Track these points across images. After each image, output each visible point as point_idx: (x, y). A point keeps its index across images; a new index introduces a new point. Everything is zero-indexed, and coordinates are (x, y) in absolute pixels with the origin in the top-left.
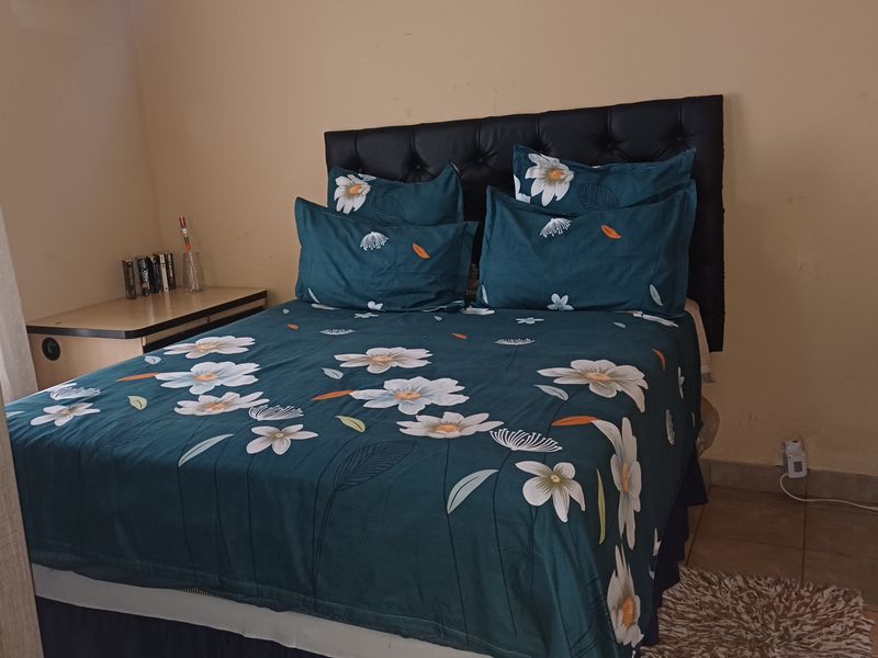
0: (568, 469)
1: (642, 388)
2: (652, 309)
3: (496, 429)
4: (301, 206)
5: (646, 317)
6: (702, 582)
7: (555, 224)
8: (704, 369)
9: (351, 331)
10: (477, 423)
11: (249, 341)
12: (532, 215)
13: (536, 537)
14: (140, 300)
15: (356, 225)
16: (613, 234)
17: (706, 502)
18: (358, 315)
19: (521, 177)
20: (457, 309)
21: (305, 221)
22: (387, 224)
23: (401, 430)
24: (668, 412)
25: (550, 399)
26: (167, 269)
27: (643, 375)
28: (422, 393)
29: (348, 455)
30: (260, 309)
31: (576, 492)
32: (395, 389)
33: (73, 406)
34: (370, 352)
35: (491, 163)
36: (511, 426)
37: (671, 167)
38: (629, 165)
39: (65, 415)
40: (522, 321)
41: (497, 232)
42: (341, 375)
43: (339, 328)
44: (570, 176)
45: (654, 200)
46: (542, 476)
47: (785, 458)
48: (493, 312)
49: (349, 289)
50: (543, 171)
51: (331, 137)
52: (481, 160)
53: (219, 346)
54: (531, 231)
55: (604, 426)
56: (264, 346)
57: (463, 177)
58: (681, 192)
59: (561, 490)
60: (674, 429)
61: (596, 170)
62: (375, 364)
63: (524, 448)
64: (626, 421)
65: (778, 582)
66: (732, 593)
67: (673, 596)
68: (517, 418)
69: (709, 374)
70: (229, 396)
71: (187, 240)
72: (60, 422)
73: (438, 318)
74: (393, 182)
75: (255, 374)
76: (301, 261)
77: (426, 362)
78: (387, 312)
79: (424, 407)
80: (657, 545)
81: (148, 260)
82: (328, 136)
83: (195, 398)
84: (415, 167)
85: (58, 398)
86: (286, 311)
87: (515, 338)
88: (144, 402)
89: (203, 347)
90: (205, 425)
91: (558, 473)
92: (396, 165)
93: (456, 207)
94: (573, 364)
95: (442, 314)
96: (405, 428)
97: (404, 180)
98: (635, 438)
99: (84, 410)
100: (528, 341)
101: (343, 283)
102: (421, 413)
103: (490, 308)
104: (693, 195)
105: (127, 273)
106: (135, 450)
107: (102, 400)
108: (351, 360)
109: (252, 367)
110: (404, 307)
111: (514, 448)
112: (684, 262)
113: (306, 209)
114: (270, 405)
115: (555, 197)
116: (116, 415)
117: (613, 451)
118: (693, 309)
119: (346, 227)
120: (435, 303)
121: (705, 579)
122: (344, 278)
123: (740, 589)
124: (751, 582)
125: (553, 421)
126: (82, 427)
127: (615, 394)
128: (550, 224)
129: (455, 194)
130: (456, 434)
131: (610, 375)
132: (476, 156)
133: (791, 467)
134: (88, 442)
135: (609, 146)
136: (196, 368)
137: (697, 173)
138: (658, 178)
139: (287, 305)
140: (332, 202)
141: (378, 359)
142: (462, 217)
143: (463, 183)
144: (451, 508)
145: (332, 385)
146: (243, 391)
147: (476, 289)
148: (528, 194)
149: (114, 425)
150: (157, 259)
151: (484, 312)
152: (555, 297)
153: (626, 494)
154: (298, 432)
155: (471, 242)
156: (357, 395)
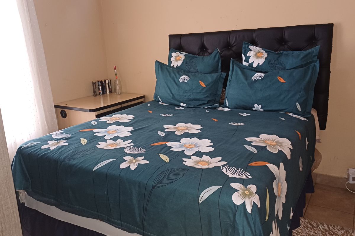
0: (253, 188)
1: (290, 149)
2: (297, 112)
3: (223, 166)
4: (157, 64)
5: (294, 116)
6: (309, 226)
7: (258, 75)
8: (317, 137)
9: (172, 115)
10: (216, 162)
11: (132, 117)
12: (249, 71)
13: (237, 219)
14: (98, 97)
15: (178, 72)
16: (282, 80)
17: (314, 192)
18: (176, 108)
19: (245, 55)
20: (215, 108)
21: (158, 70)
22: (190, 72)
23: (184, 163)
24: (300, 157)
25: (249, 153)
26: (109, 85)
27: (291, 143)
28: (195, 146)
29: (160, 173)
30: (142, 102)
31: (256, 199)
32: (185, 143)
33: (59, 141)
34: (178, 125)
35: (234, 49)
36: (230, 165)
37: (309, 53)
38: (291, 52)
39: (55, 145)
40: (241, 114)
41: (234, 77)
42: (164, 134)
43: (168, 113)
44: (266, 55)
45: (301, 66)
46: (241, 191)
47: (348, 175)
48: (230, 110)
49: (173, 97)
50: (255, 53)
51: (171, 37)
52: (229, 48)
53: (120, 118)
54: (247, 77)
55: (272, 167)
56: (137, 119)
57: (222, 54)
58: (313, 64)
59: (249, 198)
60: (303, 164)
61: (277, 53)
62: (179, 130)
63: (234, 176)
64: (282, 164)
65: (342, 229)
66: (322, 232)
67: (297, 231)
68: (233, 161)
69: (319, 139)
70: (119, 141)
71: (116, 75)
72: (52, 148)
73: (207, 111)
74: (194, 55)
75: (131, 132)
76: (156, 85)
77: (199, 131)
78: (188, 107)
79: (195, 152)
80: (292, 214)
81: (101, 82)
82: (170, 36)
83: (105, 141)
84: (203, 50)
85: (54, 138)
86: (149, 105)
87: (237, 122)
88: (86, 141)
89: (114, 119)
90: (107, 153)
91: (249, 190)
92: (195, 48)
93: (218, 66)
94: (261, 136)
95: (209, 109)
96: (185, 162)
97: (198, 55)
98: (285, 171)
99: (63, 143)
100: (243, 124)
101: (171, 95)
102: (193, 155)
103: (229, 108)
104: (318, 65)
105: (93, 87)
106: (77, 163)
107: (70, 140)
108: (169, 128)
109: (130, 129)
110: (194, 106)
111: (230, 176)
112: (312, 93)
113: (158, 65)
114: (134, 146)
115: (259, 64)
116: (73, 147)
117: (275, 178)
118: (314, 113)
119: (174, 73)
120: (207, 105)
121: (310, 224)
122: (172, 93)
123: (326, 230)
124: (331, 228)
125: (248, 164)
126: (60, 151)
127: (277, 151)
128: (256, 75)
129: (218, 61)
130: (206, 167)
131: (276, 142)
132: (228, 46)
133: (351, 179)
134: (60, 158)
135: (283, 43)
136: (109, 128)
137: (320, 56)
138: (303, 58)
139: (149, 103)
140: (170, 62)
141: (180, 128)
142: (220, 71)
143: (222, 57)
144: (200, 201)
145: (160, 139)
146: (125, 139)
147: (224, 99)
148: (248, 62)
149: (72, 151)
150: (105, 81)
151: (226, 109)
152: (256, 105)
153: (280, 196)
154: (142, 160)
155: (223, 81)
156: (169, 144)
